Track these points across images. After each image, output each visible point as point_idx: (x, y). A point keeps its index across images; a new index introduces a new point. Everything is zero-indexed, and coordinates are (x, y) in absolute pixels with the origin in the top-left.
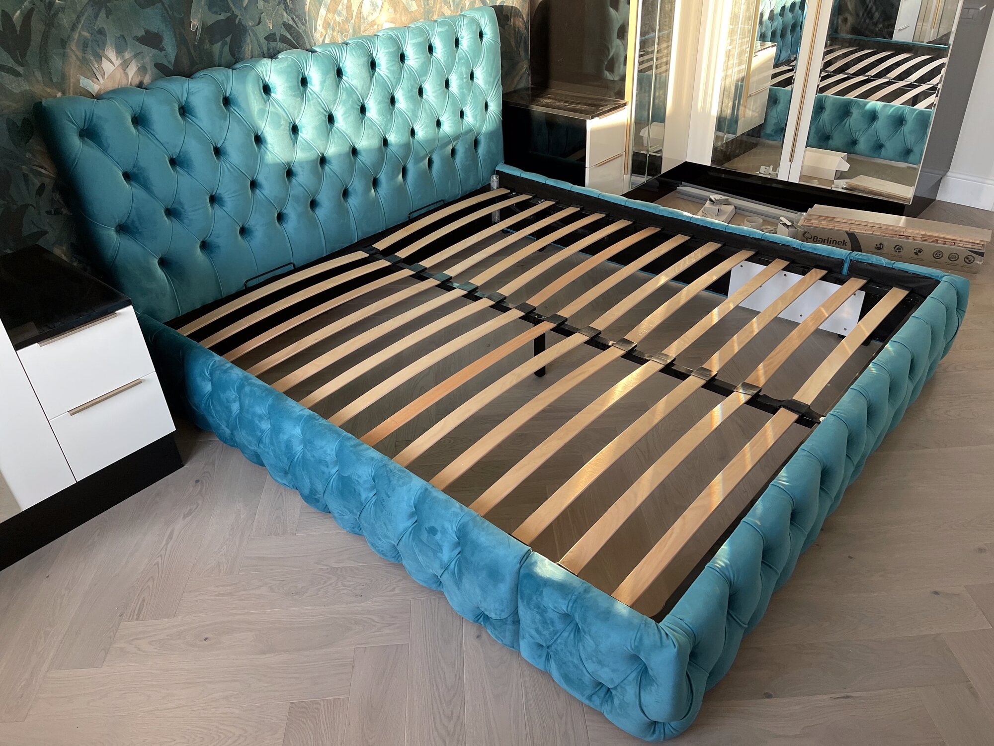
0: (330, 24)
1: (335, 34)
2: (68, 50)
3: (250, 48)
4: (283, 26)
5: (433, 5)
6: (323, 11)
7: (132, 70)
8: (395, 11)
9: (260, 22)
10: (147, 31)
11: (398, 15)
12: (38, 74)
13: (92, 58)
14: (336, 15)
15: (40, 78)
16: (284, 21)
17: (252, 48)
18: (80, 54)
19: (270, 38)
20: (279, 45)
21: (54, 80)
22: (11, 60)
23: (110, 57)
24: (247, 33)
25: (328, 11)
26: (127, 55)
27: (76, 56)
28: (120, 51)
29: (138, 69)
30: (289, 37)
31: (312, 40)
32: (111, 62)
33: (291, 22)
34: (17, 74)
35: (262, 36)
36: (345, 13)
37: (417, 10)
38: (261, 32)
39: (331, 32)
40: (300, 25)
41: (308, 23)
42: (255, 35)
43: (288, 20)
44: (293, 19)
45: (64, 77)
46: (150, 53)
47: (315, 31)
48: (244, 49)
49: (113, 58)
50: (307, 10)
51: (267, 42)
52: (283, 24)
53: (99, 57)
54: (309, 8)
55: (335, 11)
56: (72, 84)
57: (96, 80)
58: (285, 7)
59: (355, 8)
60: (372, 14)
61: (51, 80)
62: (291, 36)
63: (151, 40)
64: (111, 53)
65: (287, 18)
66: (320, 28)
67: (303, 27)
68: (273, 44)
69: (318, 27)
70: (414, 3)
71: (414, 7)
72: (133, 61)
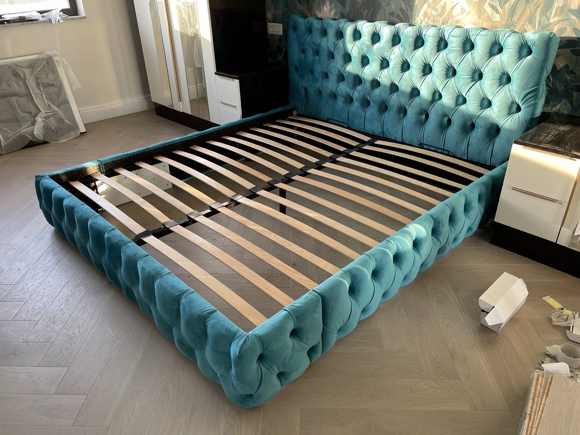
4: (400, 9)
5: (517, 22)
6: (425, 6)
7: (333, 13)
8: (479, 17)
12: (306, 4)
13: (322, 4)
16: (401, 7)
17: (381, 16)
19: (391, 14)
20: (395, 19)
23: (327, 4)
25: (429, 7)
26: (333, 6)
28: (330, 4)
33: (405, 8)
37: (500, 21)
41: (414, 11)
45: (312, 8)
49: (328, 6)
51: (389, 16)
53: (324, 4)
55: (434, 8)
56: (314, 12)
57: (320, 13)
59: (448, 9)
62: (403, 16)
65: (403, 6)
67: (410, 13)
70: (498, 16)
71: (497, 18)
72: (334, 9)
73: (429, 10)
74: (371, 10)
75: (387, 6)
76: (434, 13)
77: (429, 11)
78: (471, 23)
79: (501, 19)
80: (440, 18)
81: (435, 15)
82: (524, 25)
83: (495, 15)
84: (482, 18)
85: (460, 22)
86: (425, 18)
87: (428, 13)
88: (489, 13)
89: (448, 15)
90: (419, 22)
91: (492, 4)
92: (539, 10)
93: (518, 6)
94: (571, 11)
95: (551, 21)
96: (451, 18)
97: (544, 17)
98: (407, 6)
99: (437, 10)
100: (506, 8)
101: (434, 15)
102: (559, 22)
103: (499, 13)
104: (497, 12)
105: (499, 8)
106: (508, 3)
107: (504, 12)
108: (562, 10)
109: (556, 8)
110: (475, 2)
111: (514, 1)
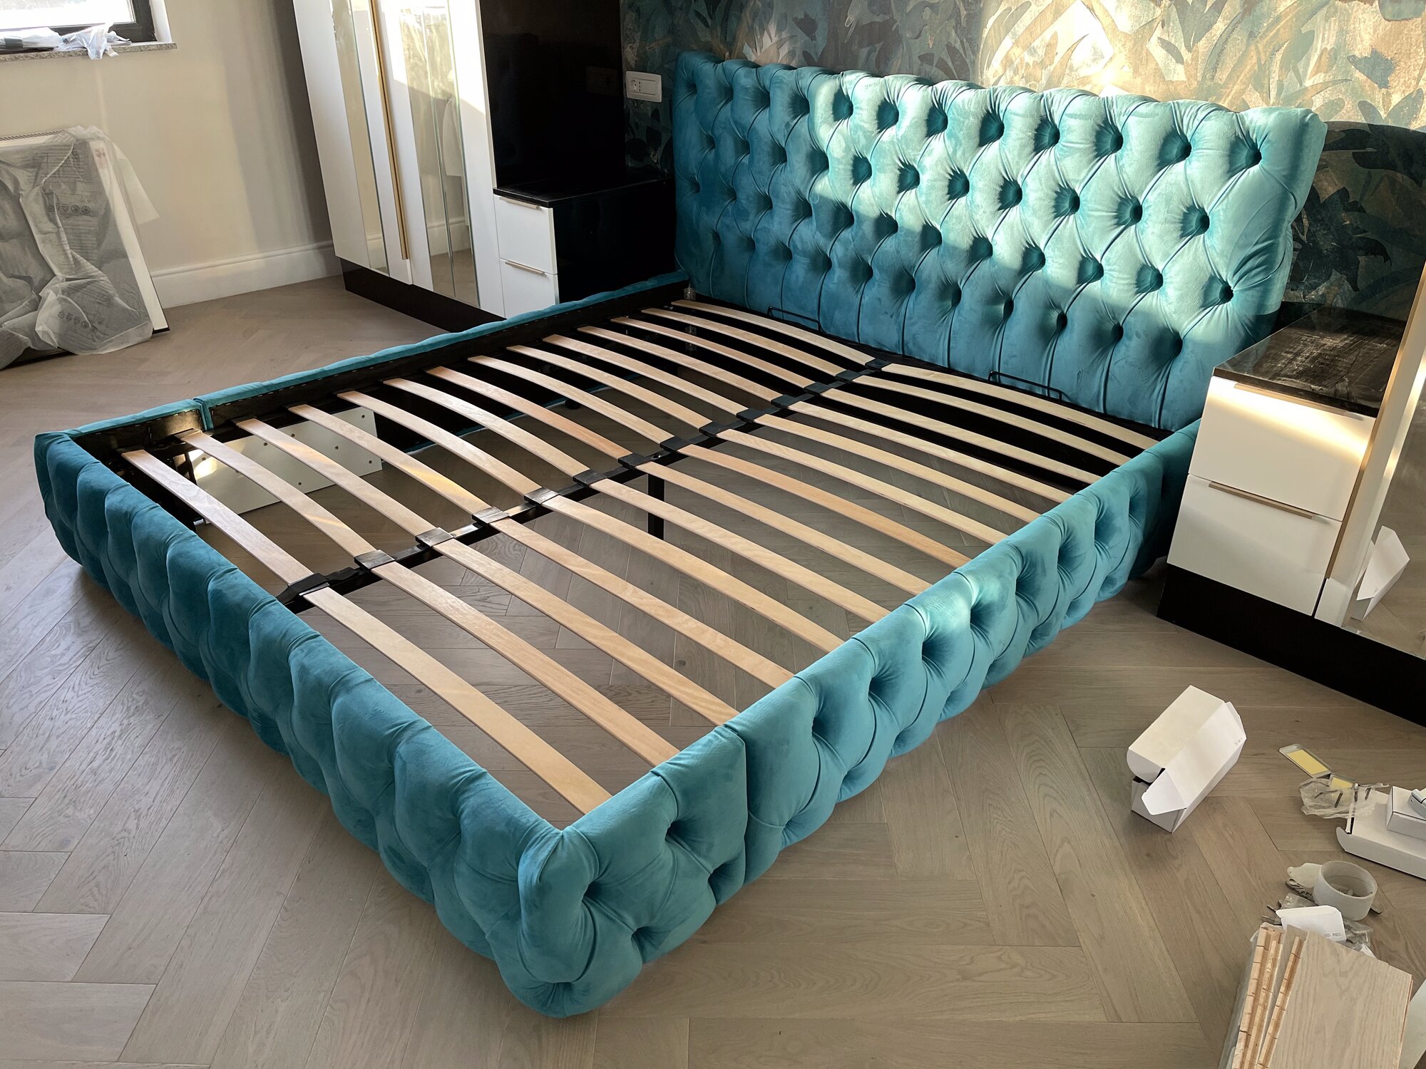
1: (1017, 78)
2: (743, 15)
3: (899, 64)
5: (1226, 83)
6: (1007, 42)
7: (785, 50)
10: (806, 15)
12: (719, 29)
13: (757, 28)
14: (1026, 53)
16: (949, 42)
18: (750, 22)
19: (926, 58)
23: (771, 32)
25: (1016, 43)
26: (784, 35)
28: (779, 30)
29: (789, 52)
32: (771, 37)
33: (958, 45)
36: (1041, 52)
39: (1012, 74)
41: (980, 53)
45: (734, 38)
46: (802, 38)
47: (988, 66)
49: (773, 36)
50: (984, 36)
51: (920, 62)
52: (947, 45)
53: (763, 29)
54: (989, 32)
56: (738, 48)
57: (755, 49)
58: (957, 25)
59: (1061, 49)
62: (953, 64)
63: (808, 26)
64: (772, 28)
65: (954, 39)
67: (972, 56)
68: (927, 67)
70: (1180, 68)
71: (1178, 74)
72: (787, 42)
73: (1017, 51)
74: (878, 46)
75: (917, 38)
76: (1029, 59)
77: (1017, 55)
78: (1116, 85)
79: (1189, 77)
80: (1043, 71)
81: (1031, 64)
82: (1243, 92)
83: (1173, 67)
84: (1143, 73)
85: (1089, 83)
86: (1005, 71)
87: (1014, 59)
88: (1159, 62)
89: (1061, 65)
90: (992, 81)
91: (1167, 39)
92: (1279, 56)
93: (1228, 46)
94: (1353, 60)
95: (1308, 83)
96: (1067, 71)
97: (1292, 74)
98: (965, 40)
99: (1035, 51)
100: (1201, 50)
101: (1028, 64)
102: (1325, 85)
103: (1182, 63)
104: (1179, 60)
105: (1183, 50)
106: (1204, 38)
107: (1195, 59)
108: (1332, 57)
109: (1318, 52)
110: (1126, 35)
111: (1218, 34)
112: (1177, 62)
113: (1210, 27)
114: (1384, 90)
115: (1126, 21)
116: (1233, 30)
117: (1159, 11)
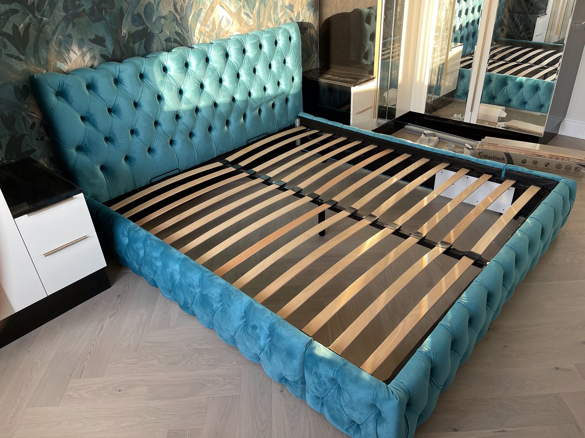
0: (202, 33)
1: (205, 38)
2: (50, 46)
3: (156, 46)
4: (175, 34)
5: (263, 22)
6: (198, 25)
7: (88, 58)
8: (240, 25)
9: (162, 31)
10: (96, 36)
11: (242, 27)
12: (33, 60)
13: (64, 51)
14: (206, 28)
15: (33, 62)
17: (157, 46)
18: (57, 49)
19: (168, 40)
20: (173, 44)
21: (42, 63)
22: (17, 52)
23: (74, 50)
24: (155, 37)
25: (202, 25)
26: (85, 49)
27: (55, 49)
28: (80, 47)
29: (91, 57)
30: (179, 39)
31: (192, 42)
32: (75, 53)
34: (20, 60)
35: (163, 39)
36: (211, 26)
37: (253, 24)
38: (163, 37)
39: (203, 37)
40: (185, 33)
42: (159, 38)
43: (178, 30)
44: (181, 29)
46: (97, 49)
47: (194, 36)
48: (153, 47)
49: (77, 51)
50: (189, 25)
51: (166, 42)
52: (175, 32)
53: (68, 51)
54: (191, 22)
55: (206, 25)
56: (52, 66)
57: (66, 63)
58: (177, 23)
59: (217, 23)
60: (227, 27)
61: (40, 63)
63: (99, 41)
64: (75, 48)
65: (178, 29)
66: (197, 34)
67: (187, 34)
68: (169, 44)
69: (195, 34)
70: (251, 20)
71: (251, 22)
72: (88, 53)
73: (203, 28)
74: (143, 41)
76: (207, 30)
78: (236, 31)
80: (213, 33)
82: (267, 23)
85: (229, 32)
87: (202, 30)
88: (246, 20)
90: (197, 41)
91: (246, 12)
92: (272, 10)
93: (261, 10)
94: (286, 7)
95: (279, 16)
96: (221, 31)
97: (276, 14)
99: (209, 26)
100: (255, 13)
101: (208, 32)
102: (283, 15)
103: (251, 19)
105: (250, 14)
106: (255, 9)
107: (254, 16)
108: (282, 6)
109: (279, 7)
110: (235, 13)
111: (258, 6)
112: (250, 19)
113: (255, 5)
114: (293, 13)
115: (233, 9)
116: (260, 5)
117: (241, 3)
